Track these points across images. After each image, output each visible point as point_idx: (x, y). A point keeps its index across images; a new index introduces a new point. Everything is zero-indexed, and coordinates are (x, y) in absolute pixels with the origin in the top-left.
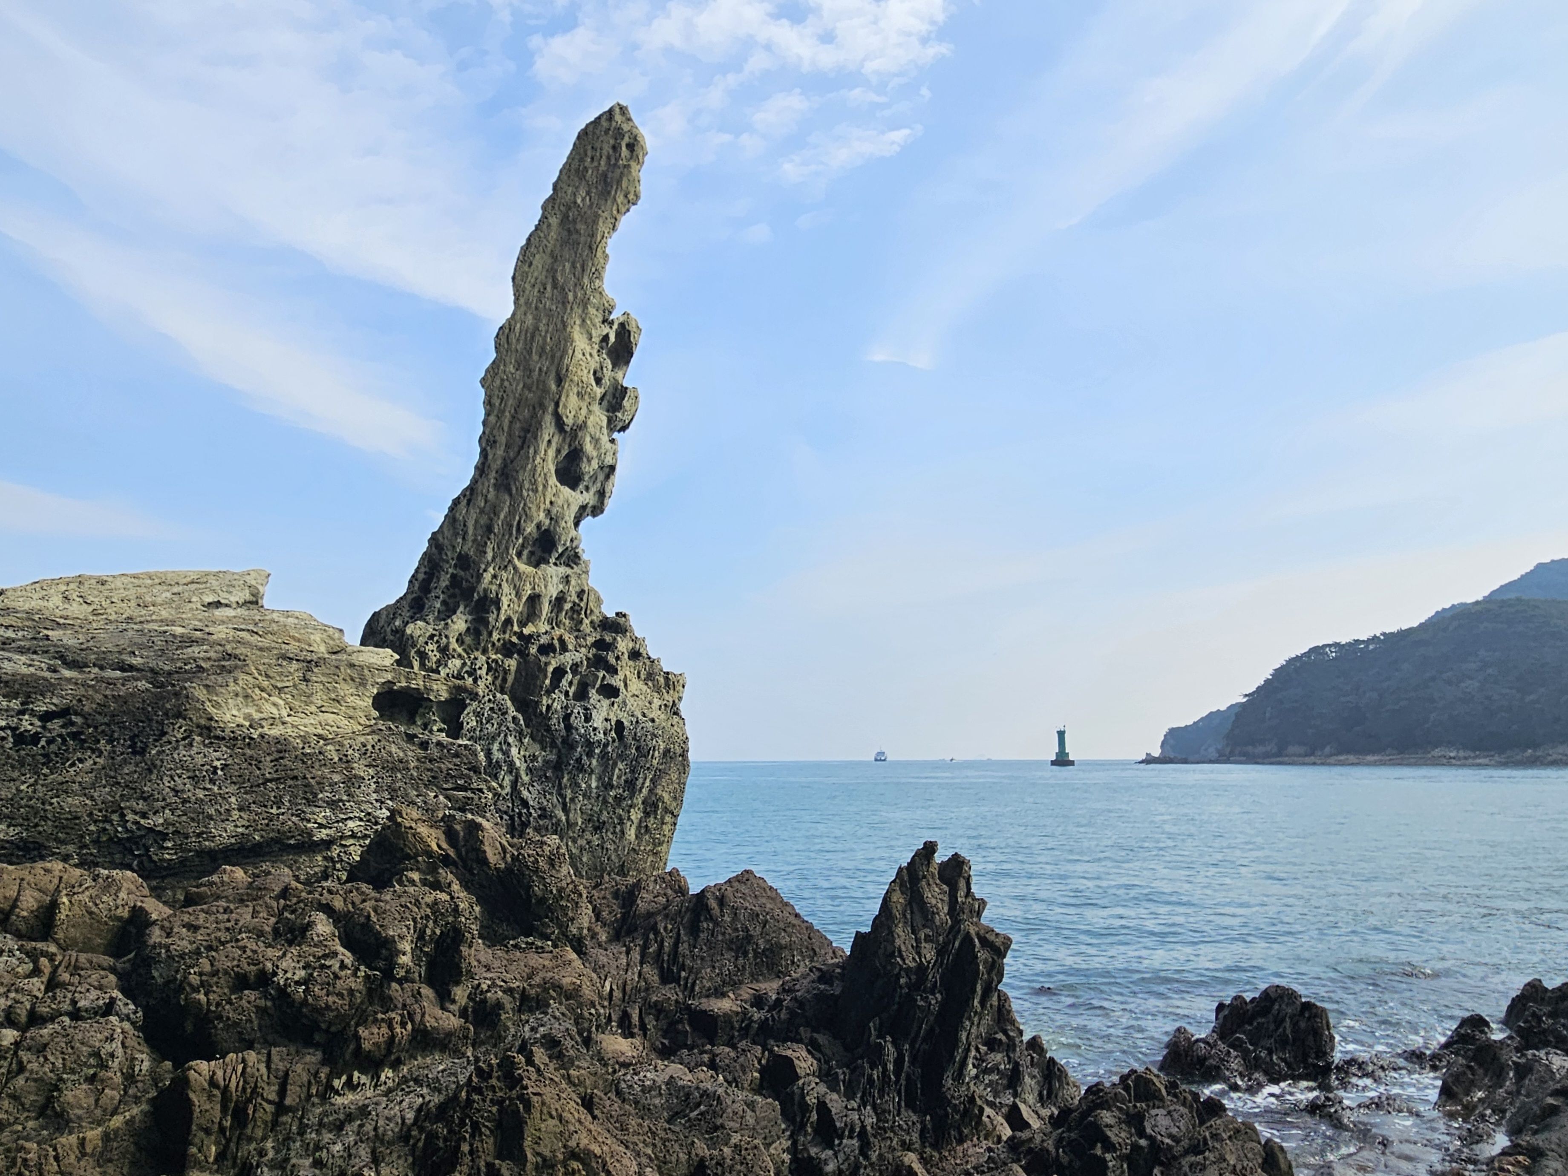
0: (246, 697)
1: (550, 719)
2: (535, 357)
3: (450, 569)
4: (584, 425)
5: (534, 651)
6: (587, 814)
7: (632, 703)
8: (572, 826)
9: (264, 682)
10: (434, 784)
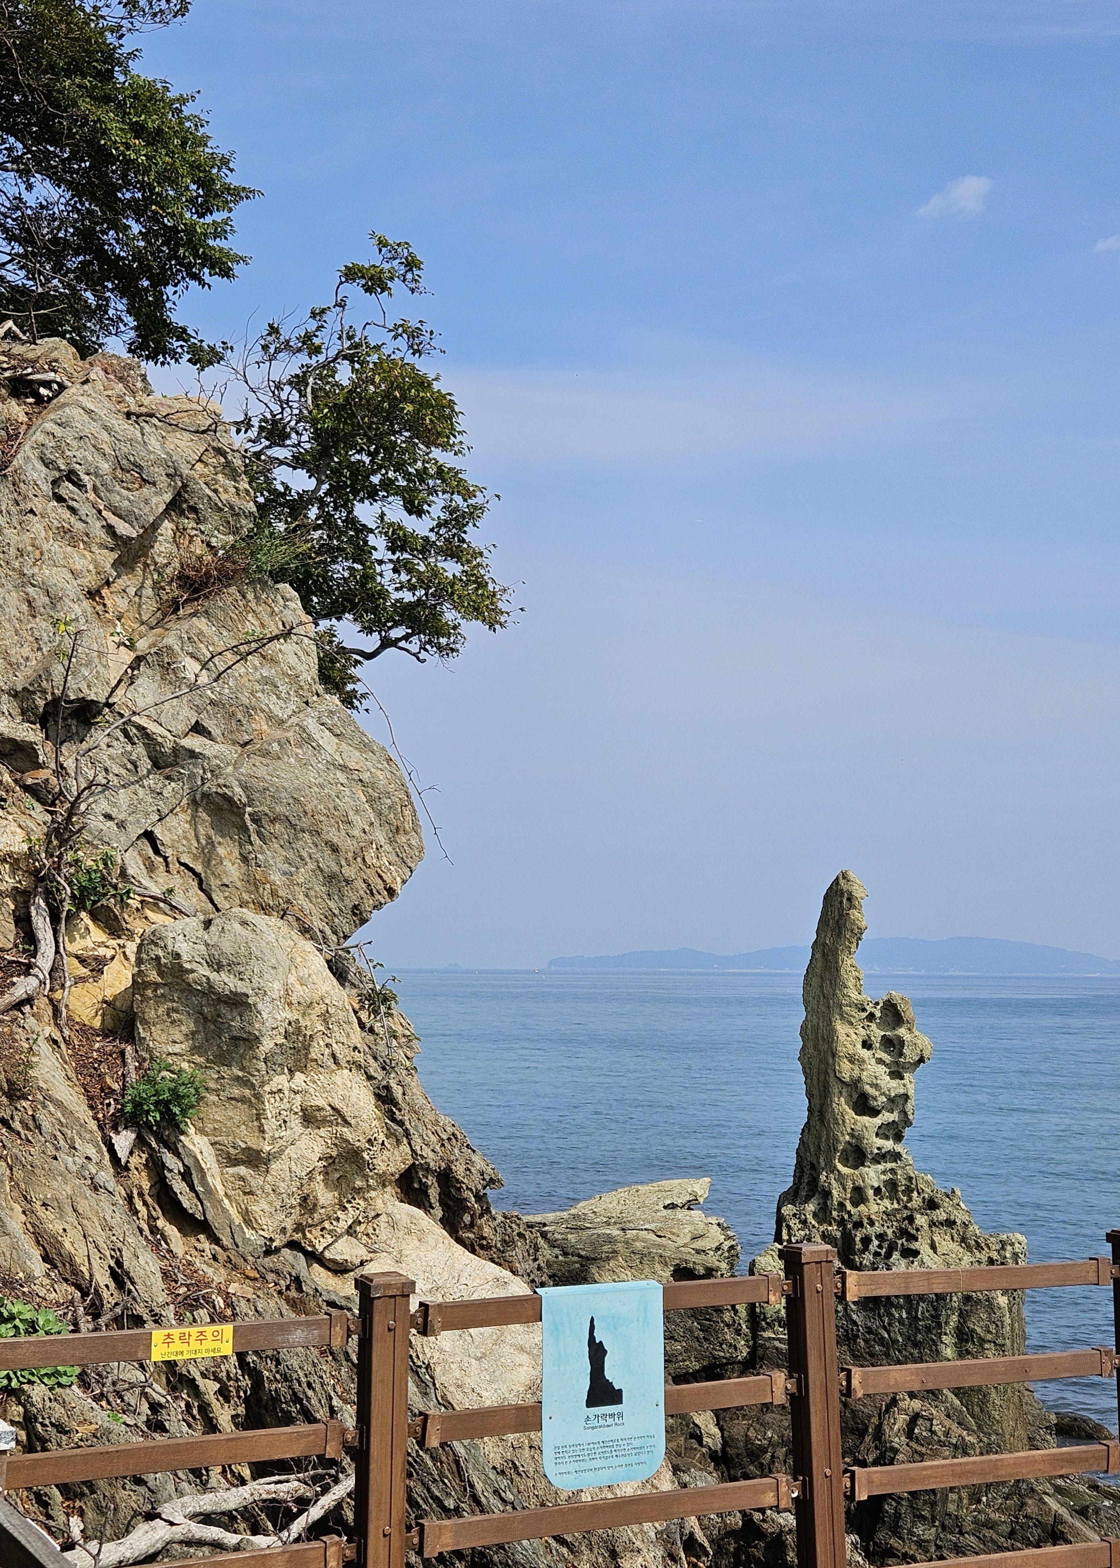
0: (613, 1271)
2: (821, 1042)
3: (807, 1171)
4: (860, 1080)
5: (850, 1226)
6: (905, 1335)
7: (937, 1261)
8: (895, 1342)
9: (625, 1264)
10: (694, 1316)
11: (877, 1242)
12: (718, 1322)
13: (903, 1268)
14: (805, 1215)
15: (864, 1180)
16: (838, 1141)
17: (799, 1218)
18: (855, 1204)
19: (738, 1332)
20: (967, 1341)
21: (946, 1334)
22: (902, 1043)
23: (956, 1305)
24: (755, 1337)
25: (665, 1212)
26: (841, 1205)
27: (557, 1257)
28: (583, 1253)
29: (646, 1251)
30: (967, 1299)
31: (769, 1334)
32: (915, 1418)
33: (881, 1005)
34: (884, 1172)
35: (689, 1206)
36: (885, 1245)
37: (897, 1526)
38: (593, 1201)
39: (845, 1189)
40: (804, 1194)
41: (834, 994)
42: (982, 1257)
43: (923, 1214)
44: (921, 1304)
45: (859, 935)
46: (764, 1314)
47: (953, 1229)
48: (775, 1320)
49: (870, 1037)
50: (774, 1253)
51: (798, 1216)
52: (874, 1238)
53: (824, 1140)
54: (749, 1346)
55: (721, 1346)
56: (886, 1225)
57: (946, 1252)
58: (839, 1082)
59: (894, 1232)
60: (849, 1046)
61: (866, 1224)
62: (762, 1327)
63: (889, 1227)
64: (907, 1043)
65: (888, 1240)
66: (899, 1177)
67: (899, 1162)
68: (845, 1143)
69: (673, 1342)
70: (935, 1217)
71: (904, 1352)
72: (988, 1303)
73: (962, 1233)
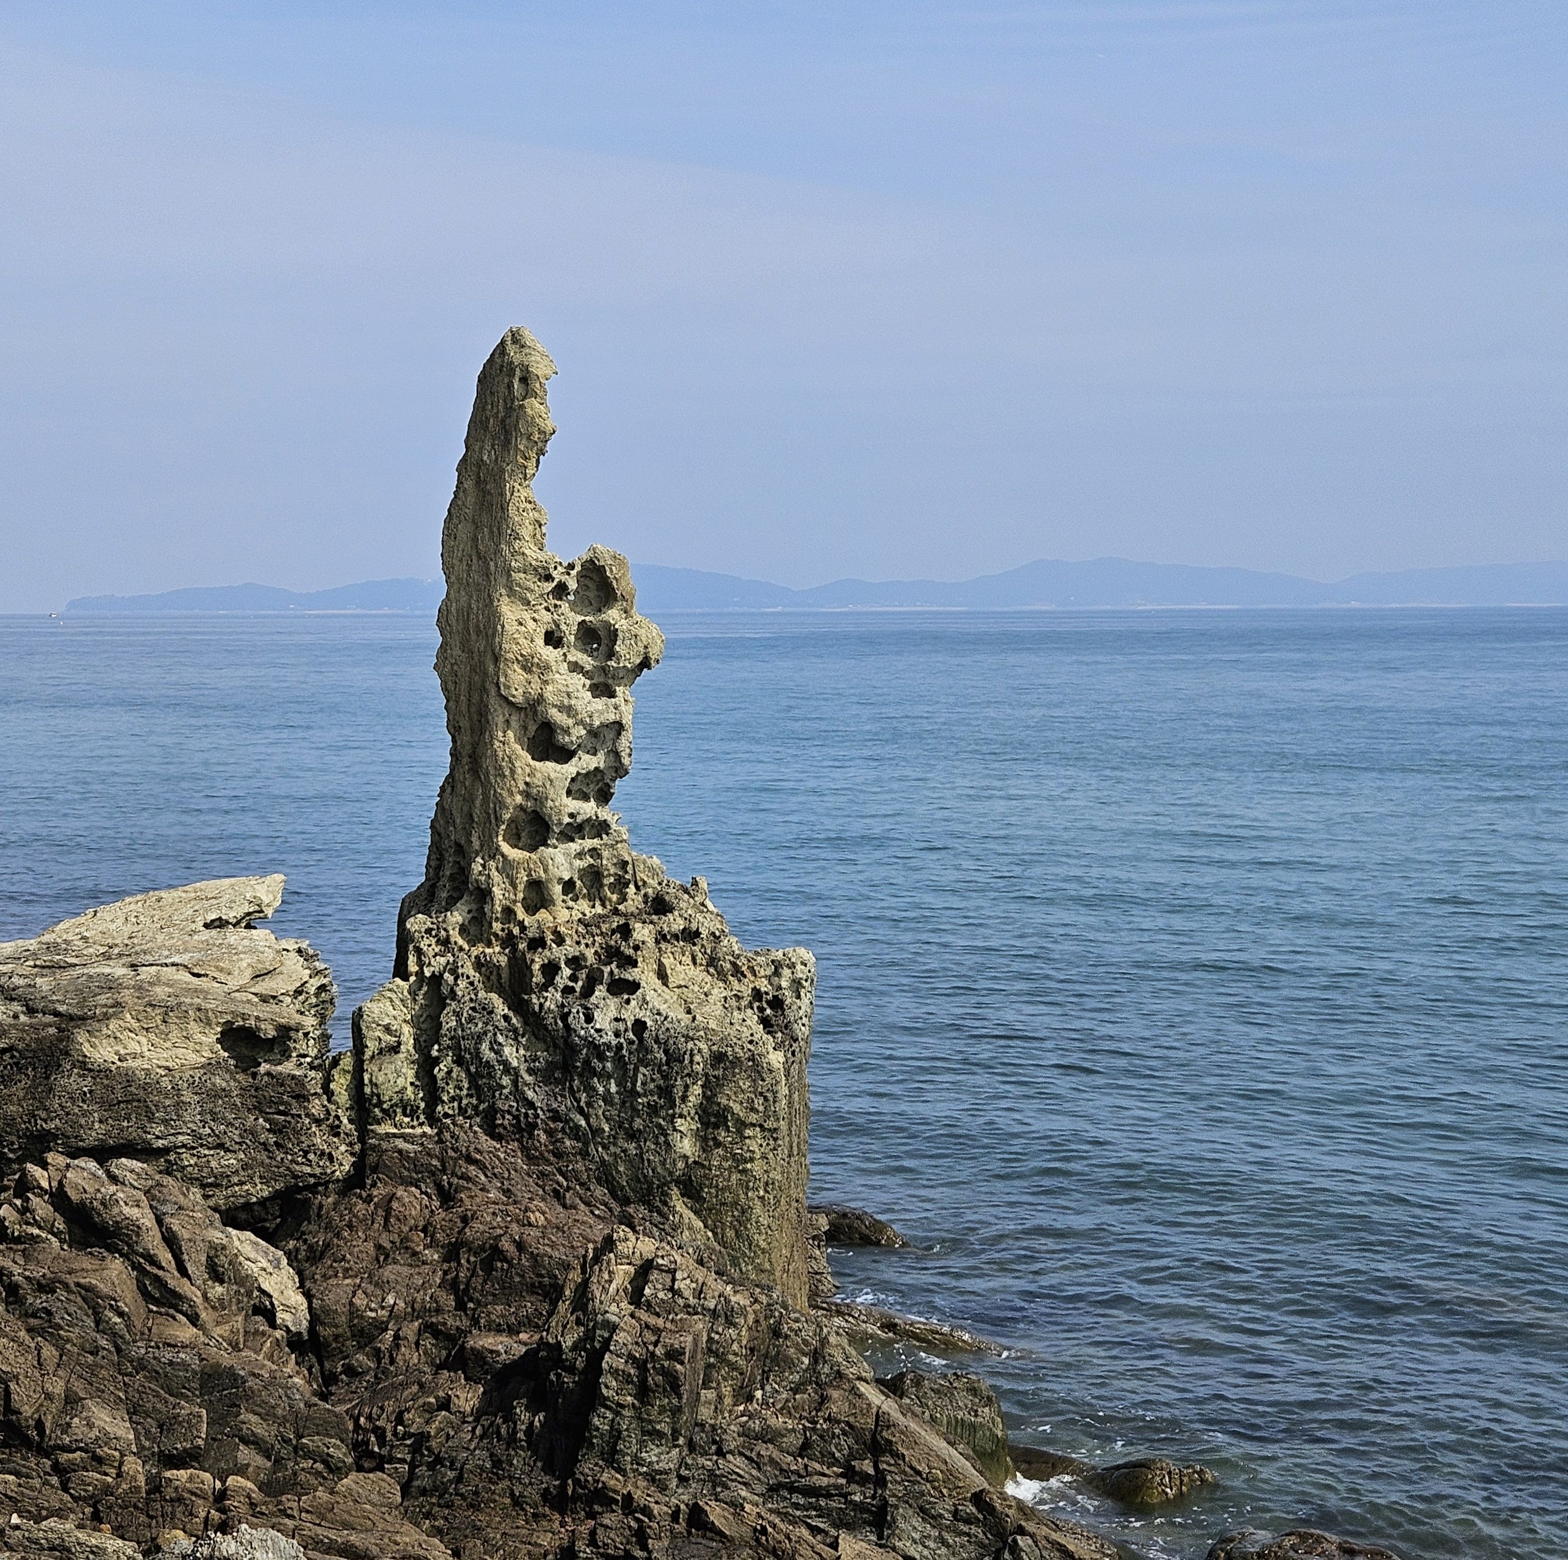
0: (116, 1037)
2: (474, 637)
3: (450, 858)
4: (541, 699)
5: (522, 946)
6: (614, 1120)
7: (668, 997)
8: (597, 1131)
9: (136, 1025)
10: (258, 1108)
11: (567, 972)
12: (299, 1116)
13: (612, 1013)
14: (445, 930)
15: (545, 871)
16: (503, 805)
17: (436, 935)
18: (532, 910)
19: (335, 1131)
20: (716, 1126)
21: (681, 1116)
22: (613, 635)
23: (699, 1068)
24: (363, 1133)
25: (206, 934)
26: (509, 912)
27: (16, 1017)
28: (62, 1008)
29: (172, 1002)
30: (718, 1058)
31: (386, 1128)
32: (645, 1269)
33: (578, 568)
34: (580, 855)
35: (249, 922)
36: (583, 975)
37: (614, 1451)
38: (81, 919)
39: (514, 885)
40: (444, 895)
41: (498, 551)
42: (743, 988)
43: (644, 922)
44: (642, 1069)
45: (540, 444)
46: (378, 1096)
47: (694, 944)
48: (396, 1105)
49: (558, 626)
50: (393, 996)
51: (434, 933)
52: (563, 965)
53: (478, 803)
54: (352, 1154)
55: (305, 1157)
56: (583, 941)
57: (683, 983)
58: (504, 705)
59: (596, 953)
60: (522, 641)
61: (549, 942)
62: (374, 1118)
63: (587, 945)
64: (620, 635)
65: (586, 967)
66: (605, 862)
67: (604, 836)
68: (514, 809)
69: (222, 1153)
70: (665, 926)
71: (612, 1149)
72: (750, 1063)
73: (709, 951)
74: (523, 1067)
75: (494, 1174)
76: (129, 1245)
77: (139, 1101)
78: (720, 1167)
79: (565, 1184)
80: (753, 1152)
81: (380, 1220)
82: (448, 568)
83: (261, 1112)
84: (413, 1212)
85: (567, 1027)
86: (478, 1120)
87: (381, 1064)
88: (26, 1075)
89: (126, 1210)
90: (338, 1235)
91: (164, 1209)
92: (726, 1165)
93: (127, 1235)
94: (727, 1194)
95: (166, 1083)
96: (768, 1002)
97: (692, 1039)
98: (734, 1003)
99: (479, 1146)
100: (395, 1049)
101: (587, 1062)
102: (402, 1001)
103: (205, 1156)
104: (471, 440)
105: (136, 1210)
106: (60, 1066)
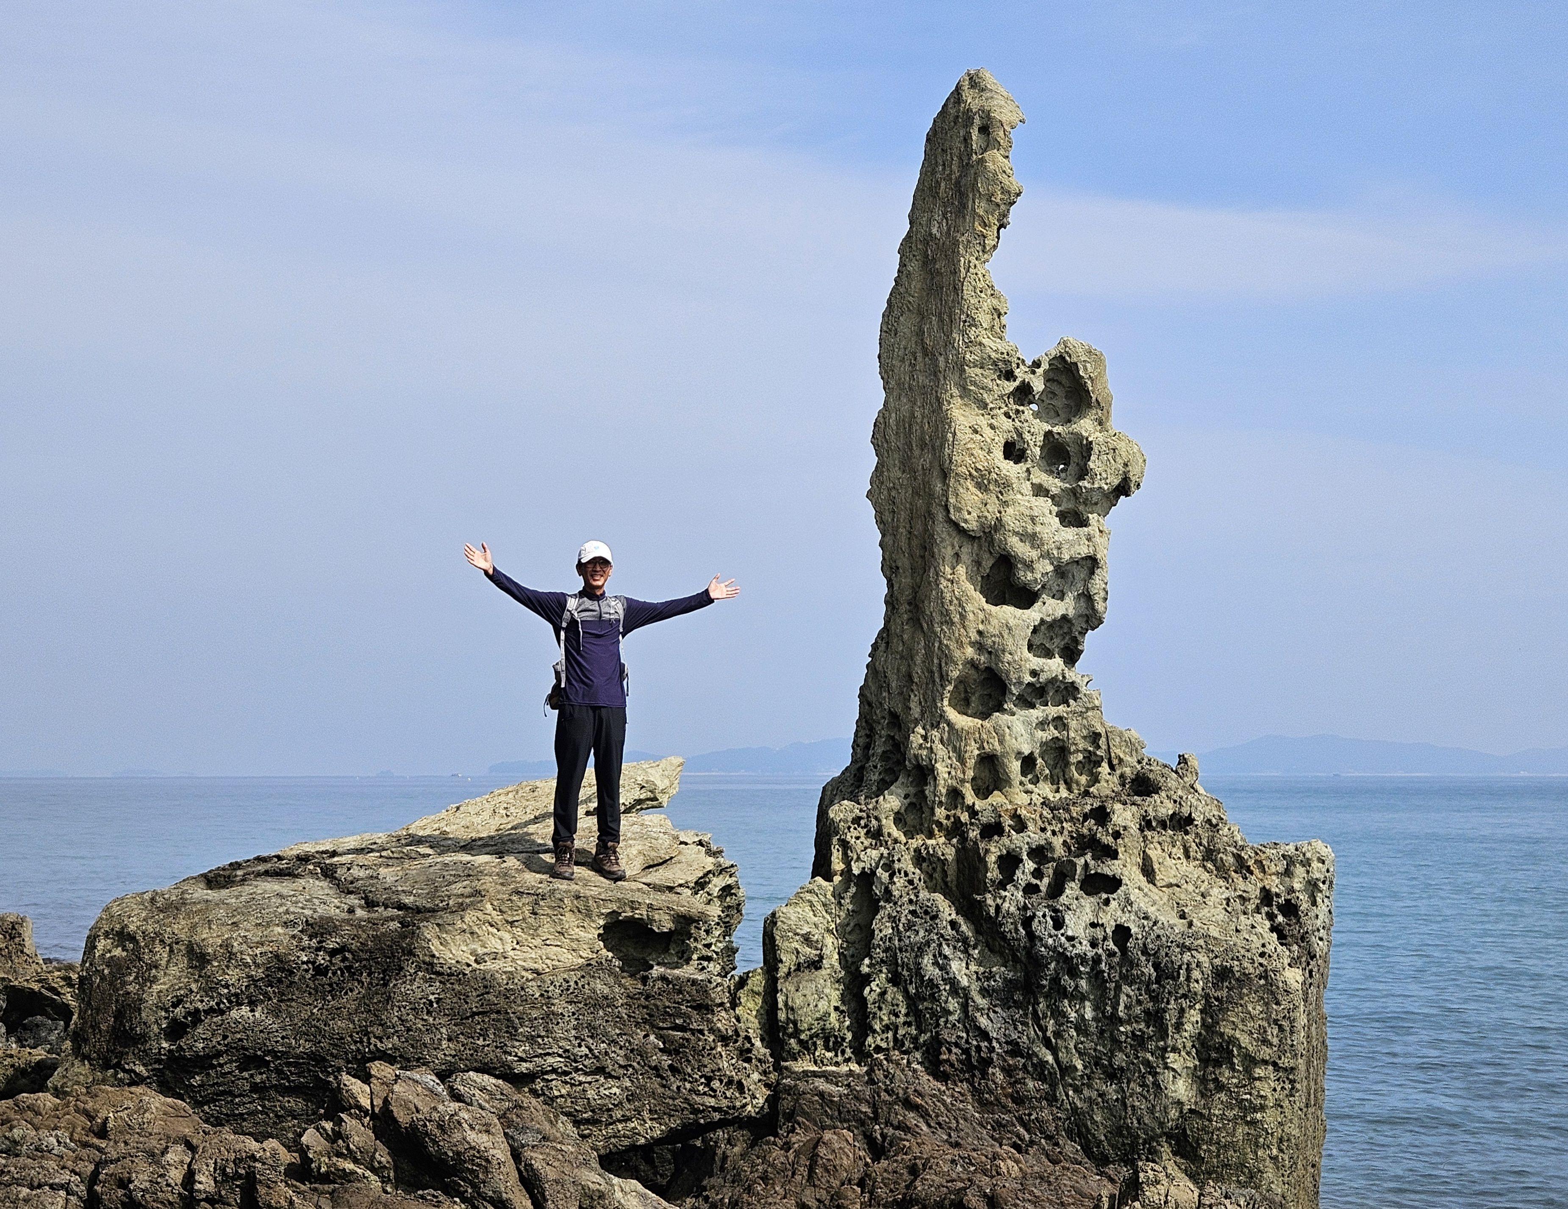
0: (472, 933)
1: (1001, 925)
2: (917, 452)
3: (883, 731)
4: (996, 525)
6: (1089, 1055)
7: (1157, 898)
8: (1067, 1070)
9: (497, 917)
10: (650, 1022)
11: (1029, 865)
12: (701, 1032)
13: (1088, 916)
14: (877, 818)
15: (1001, 742)
16: (949, 659)
17: (866, 826)
18: (983, 792)
19: (745, 1055)
20: (1218, 1064)
21: (1175, 1050)
22: (1086, 449)
23: (1198, 988)
24: (778, 1068)
26: (955, 795)
27: (351, 911)
28: (408, 900)
29: (544, 888)
30: (1222, 974)
31: (804, 1065)
33: (1045, 366)
34: (1042, 724)
35: (640, 808)
36: (1049, 869)
39: (962, 760)
40: (875, 777)
41: (949, 343)
42: (1250, 887)
43: (1125, 803)
44: (1126, 989)
45: (1003, 207)
46: (795, 1023)
47: (1187, 833)
48: (817, 1035)
49: (1020, 435)
50: (814, 899)
51: (862, 822)
52: (1025, 857)
53: (919, 659)
54: (767, 1086)
55: (708, 1085)
56: (1048, 828)
57: (1173, 881)
58: (954, 534)
59: (1065, 841)
60: (977, 452)
61: (1007, 829)
62: (789, 1052)
63: (1054, 833)
64: (1096, 448)
65: (1053, 860)
66: (1072, 734)
67: (1071, 702)
68: (964, 665)
69: (602, 1079)
70: (1150, 810)
71: (1086, 1092)
72: (1262, 982)
73: (1205, 842)
74: (975, 987)
75: (939, 1124)
76: (474, 1186)
77: (498, 1012)
78: (1223, 1117)
79: (1027, 1137)
80: (1264, 1097)
81: (803, 1171)
82: (886, 371)
83: (653, 1026)
84: (845, 1162)
85: (1031, 935)
86: (918, 1055)
87: (799, 983)
88: (360, 982)
89: (472, 1136)
90: (749, 1190)
91: (524, 1139)
92: (1230, 1114)
93: (472, 1171)
94: (1231, 1153)
95: (533, 990)
96: (1280, 907)
97: (1189, 949)
98: (1238, 906)
99: (919, 1088)
100: (816, 964)
101: (1056, 980)
102: (824, 905)
103: (581, 1083)
104: (917, 213)
105: (485, 1137)
106: (401, 969)
